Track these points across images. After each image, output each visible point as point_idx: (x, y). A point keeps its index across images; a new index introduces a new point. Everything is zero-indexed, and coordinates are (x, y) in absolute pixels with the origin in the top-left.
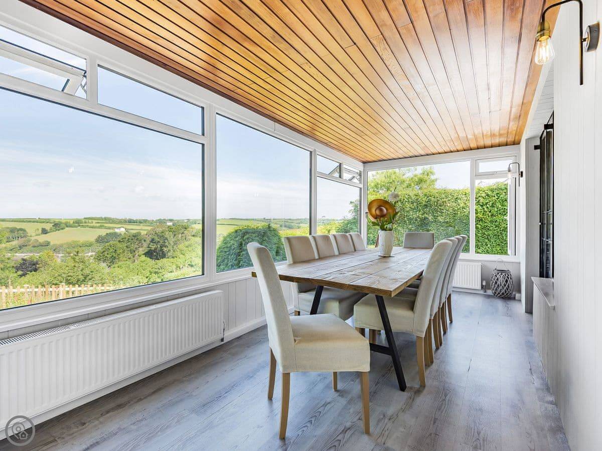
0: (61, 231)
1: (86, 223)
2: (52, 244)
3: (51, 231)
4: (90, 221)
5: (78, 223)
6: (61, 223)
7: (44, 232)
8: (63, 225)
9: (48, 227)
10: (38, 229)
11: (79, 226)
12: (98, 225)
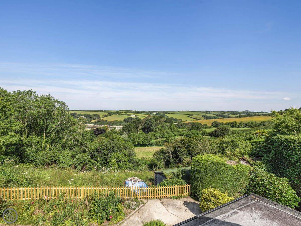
0: (111, 116)
1: (120, 112)
2: (108, 121)
3: (108, 116)
4: (122, 112)
5: (117, 113)
6: (111, 112)
7: (106, 116)
8: (112, 113)
9: (107, 114)
10: (103, 115)
11: (118, 114)
12: (125, 113)
